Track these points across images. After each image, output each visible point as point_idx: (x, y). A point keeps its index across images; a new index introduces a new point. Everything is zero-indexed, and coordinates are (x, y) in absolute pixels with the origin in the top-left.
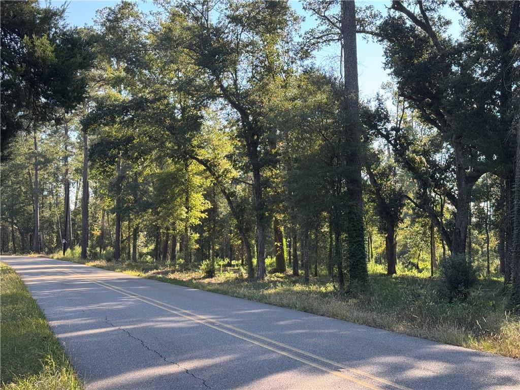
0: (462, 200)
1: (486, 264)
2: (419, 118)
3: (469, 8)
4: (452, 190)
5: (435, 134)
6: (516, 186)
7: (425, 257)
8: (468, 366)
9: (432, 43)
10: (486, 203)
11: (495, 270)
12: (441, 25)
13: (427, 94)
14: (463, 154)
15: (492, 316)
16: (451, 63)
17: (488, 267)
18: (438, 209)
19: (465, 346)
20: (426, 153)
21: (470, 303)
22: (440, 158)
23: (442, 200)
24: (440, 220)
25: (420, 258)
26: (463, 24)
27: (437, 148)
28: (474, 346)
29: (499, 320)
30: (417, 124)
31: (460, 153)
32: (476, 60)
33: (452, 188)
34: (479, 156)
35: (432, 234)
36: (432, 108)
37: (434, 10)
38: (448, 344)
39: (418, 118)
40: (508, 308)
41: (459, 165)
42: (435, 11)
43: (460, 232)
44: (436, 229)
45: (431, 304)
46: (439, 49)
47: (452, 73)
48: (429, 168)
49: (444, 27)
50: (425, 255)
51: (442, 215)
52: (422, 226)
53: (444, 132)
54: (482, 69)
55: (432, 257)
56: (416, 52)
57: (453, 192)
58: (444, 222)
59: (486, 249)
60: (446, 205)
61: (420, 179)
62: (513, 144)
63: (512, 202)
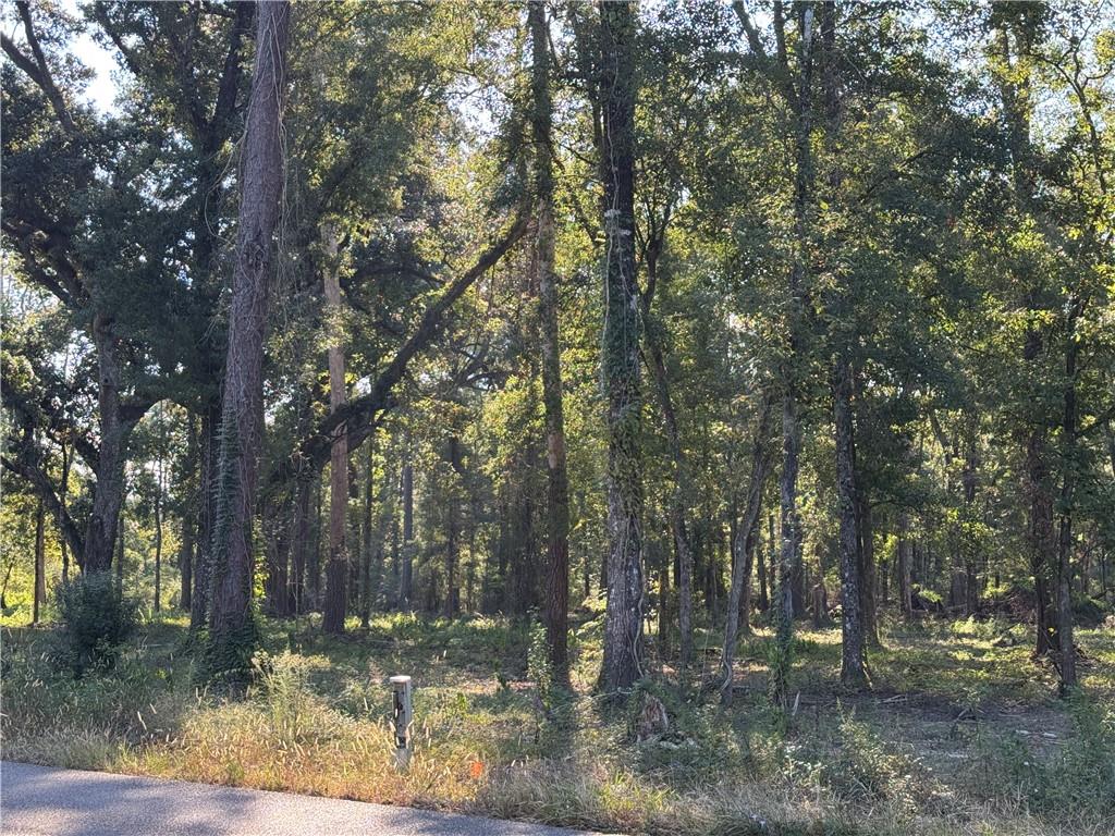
0: (111, 455)
1: (153, 590)
2: (19, 273)
3: (133, 51)
4: (89, 434)
5: (54, 310)
6: (222, 430)
7: (21, 580)
8: (119, 812)
9: (52, 111)
10: (157, 463)
11: (170, 603)
12: (72, 76)
13: (41, 221)
14: (115, 357)
15: (168, 699)
16: (94, 161)
17: (157, 597)
18: (56, 473)
19: (110, 768)
20: (32, 351)
21: (120, 676)
22: (65, 362)
23: (65, 455)
24: (59, 499)
25: (10, 583)
26: (118, 82)
27: (59, 342)
28: (128, 766)
29: (180, 708)
30: (12, 283)
31: (109, 355)
32: (147, 161)
33: (89, 430)
34: (148, 363)
35: (40, 529)
36: (49, 254)
37: (57, 40)
38: (73, 768)
39: (16, 271)
40: (200, 680)
41: (106, 381)
42: (60, 44)
43: (102, 523)
44: (48, 518)
45: (36, 684)
46: (67, 126)
47: (95, 183)
48: (40, 384)
49: (79, 81)
50: (21, 575)
51: (64, 488)
52: (18, 513)
53: (75, 306)
54: (160, 181)
55: (37, 579)
56: (15, 126)
57: (90, 438)
58: (68, 503)
59: (152, 560)
60: (75, 467)
61: (18, 407)
62: (218, 344)
63: (214, 463)
